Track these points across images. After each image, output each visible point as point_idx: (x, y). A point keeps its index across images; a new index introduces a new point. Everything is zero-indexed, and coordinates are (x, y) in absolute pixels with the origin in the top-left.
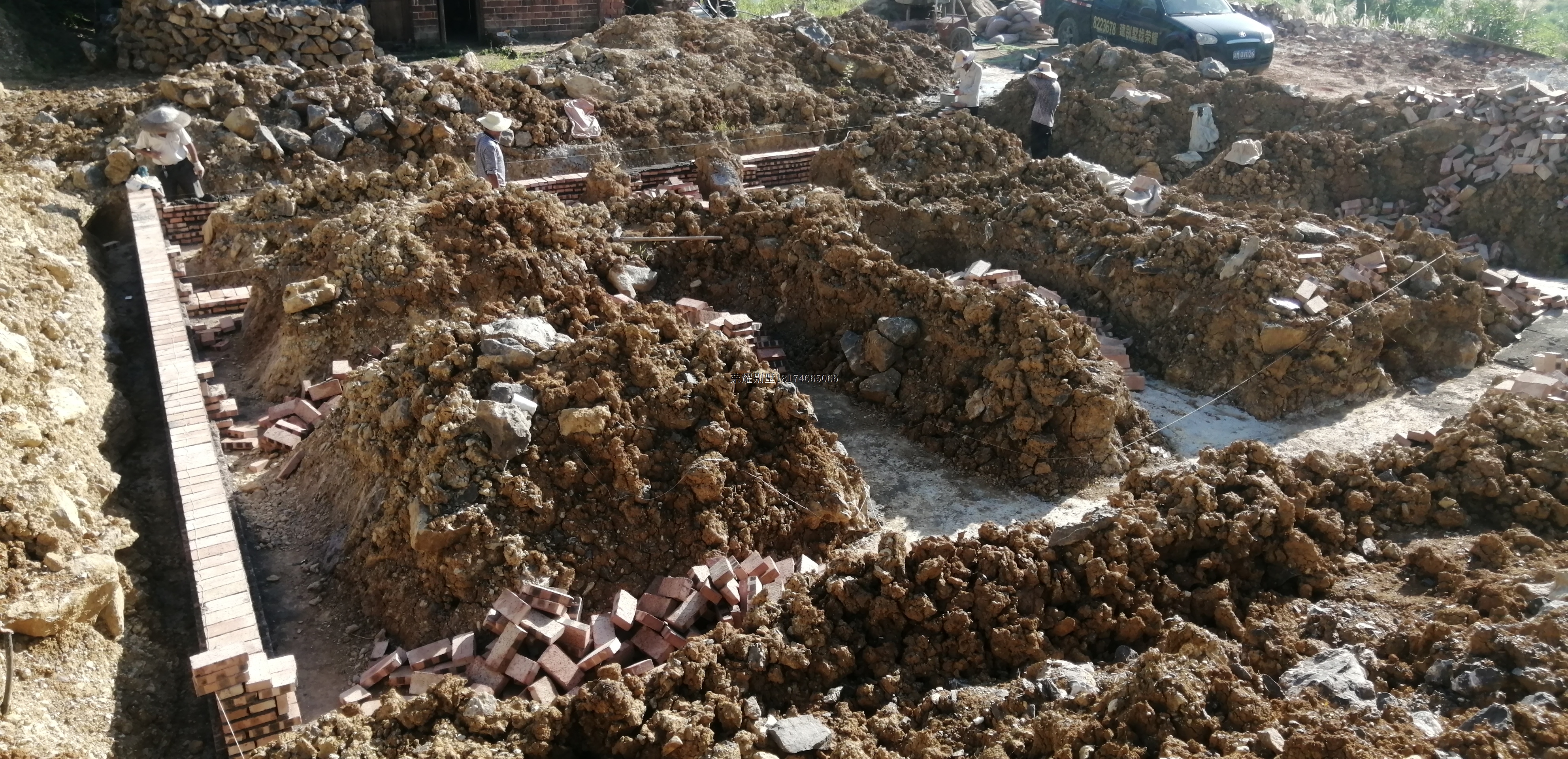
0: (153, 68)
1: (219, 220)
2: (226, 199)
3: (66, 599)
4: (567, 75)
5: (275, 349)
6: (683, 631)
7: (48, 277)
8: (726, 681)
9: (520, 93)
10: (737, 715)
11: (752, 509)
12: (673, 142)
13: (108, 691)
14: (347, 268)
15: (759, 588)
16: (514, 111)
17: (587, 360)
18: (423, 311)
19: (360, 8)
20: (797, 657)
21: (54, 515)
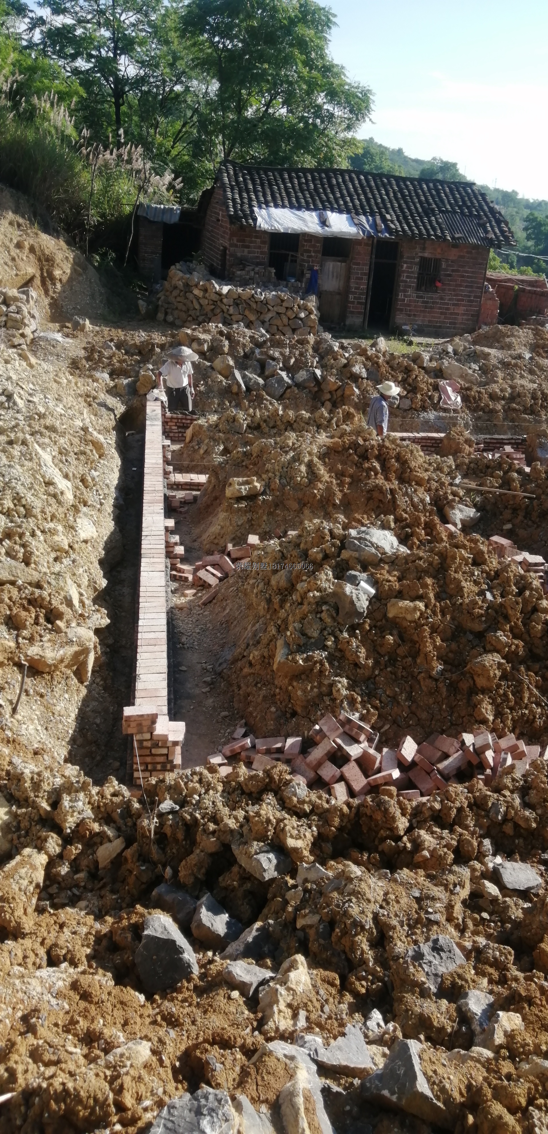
0: (178, 322)
1: (197, 428)
2: (204, 415)
3: (61, 652)
4: (446, 362)
5: (214, 519)
6: (446, 778)
7: (91, 447)
8: (470, 822)
9: (410, 371)
10: (474, 849)
11: (516, 702)
12: (513, 420)
13: (73, 716)
14: (270, 474)
15: (509, 761)
16: (402, 383)
17: (416, 568)
18: (313, 512)
19: (314, 298)
20: (527, 820)
21: (65, 598)
